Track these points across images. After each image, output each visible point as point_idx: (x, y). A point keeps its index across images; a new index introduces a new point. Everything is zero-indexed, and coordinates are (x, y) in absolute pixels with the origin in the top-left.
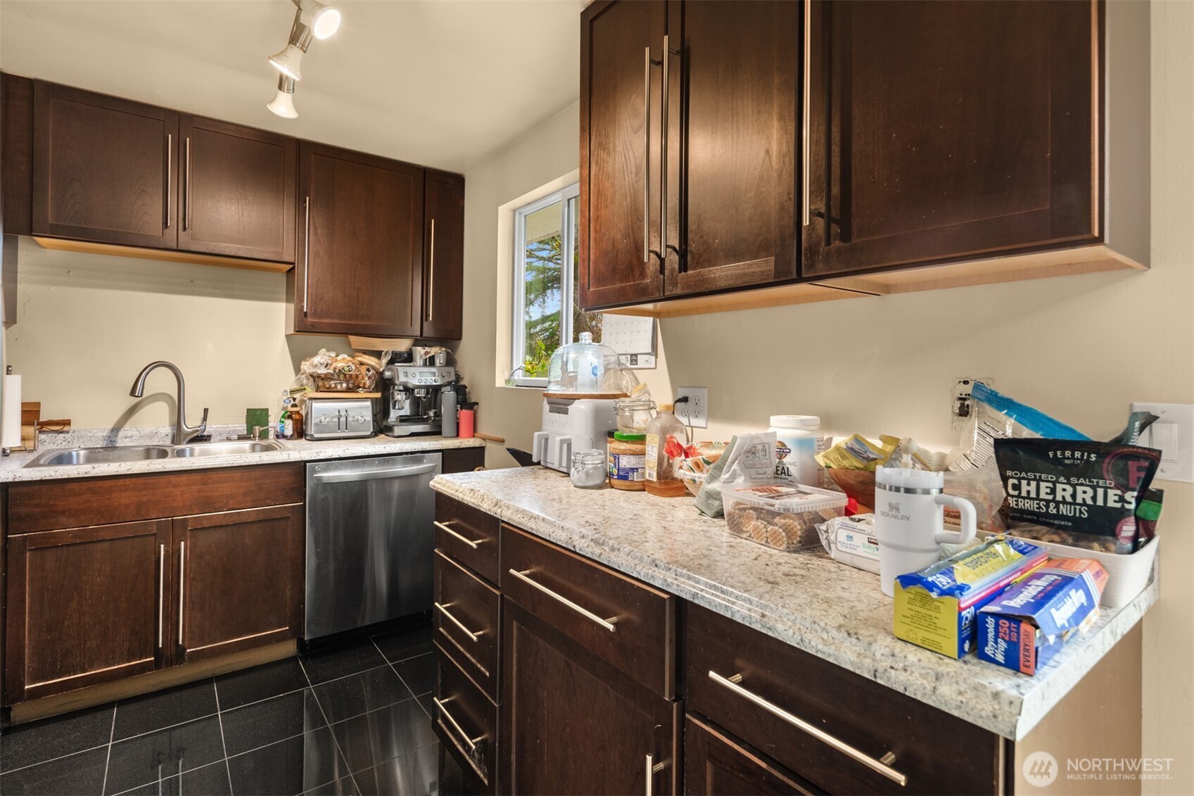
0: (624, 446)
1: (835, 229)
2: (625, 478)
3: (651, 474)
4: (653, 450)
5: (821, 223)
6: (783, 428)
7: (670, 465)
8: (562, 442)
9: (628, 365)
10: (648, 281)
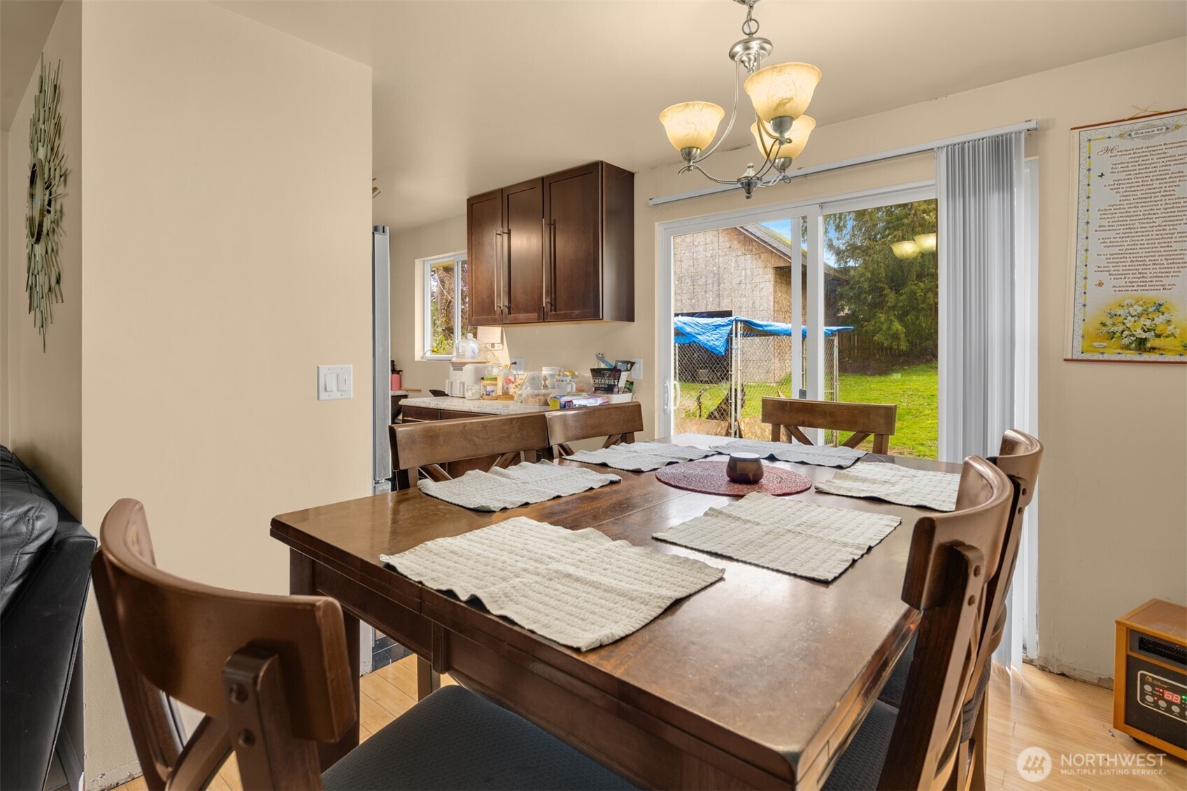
0: (488, 382)
1: (553, 308)
2: (489, 395)
3: (500, 392)
4: (500, 383)
5: (549, 305)
6: (546, 371)
7: (507, 388)
8: (461, 383)
9: (490, 348)
10: (497, 317)
